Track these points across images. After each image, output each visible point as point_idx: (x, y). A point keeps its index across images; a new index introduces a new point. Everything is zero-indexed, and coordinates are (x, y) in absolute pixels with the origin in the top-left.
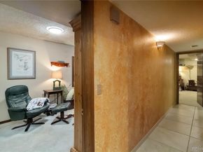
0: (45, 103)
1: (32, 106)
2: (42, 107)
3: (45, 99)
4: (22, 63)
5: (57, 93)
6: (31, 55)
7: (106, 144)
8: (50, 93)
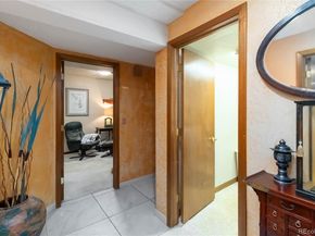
0: (97, 138)
1: (85, 140)
2: (93, 141)
3: (96, 135)
4: (77, 102)
5: (109, 130)
6: (85, 93)
7: (130, 158)
8: (101, 130)
